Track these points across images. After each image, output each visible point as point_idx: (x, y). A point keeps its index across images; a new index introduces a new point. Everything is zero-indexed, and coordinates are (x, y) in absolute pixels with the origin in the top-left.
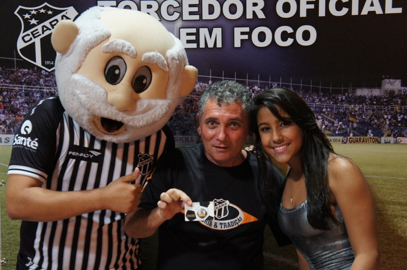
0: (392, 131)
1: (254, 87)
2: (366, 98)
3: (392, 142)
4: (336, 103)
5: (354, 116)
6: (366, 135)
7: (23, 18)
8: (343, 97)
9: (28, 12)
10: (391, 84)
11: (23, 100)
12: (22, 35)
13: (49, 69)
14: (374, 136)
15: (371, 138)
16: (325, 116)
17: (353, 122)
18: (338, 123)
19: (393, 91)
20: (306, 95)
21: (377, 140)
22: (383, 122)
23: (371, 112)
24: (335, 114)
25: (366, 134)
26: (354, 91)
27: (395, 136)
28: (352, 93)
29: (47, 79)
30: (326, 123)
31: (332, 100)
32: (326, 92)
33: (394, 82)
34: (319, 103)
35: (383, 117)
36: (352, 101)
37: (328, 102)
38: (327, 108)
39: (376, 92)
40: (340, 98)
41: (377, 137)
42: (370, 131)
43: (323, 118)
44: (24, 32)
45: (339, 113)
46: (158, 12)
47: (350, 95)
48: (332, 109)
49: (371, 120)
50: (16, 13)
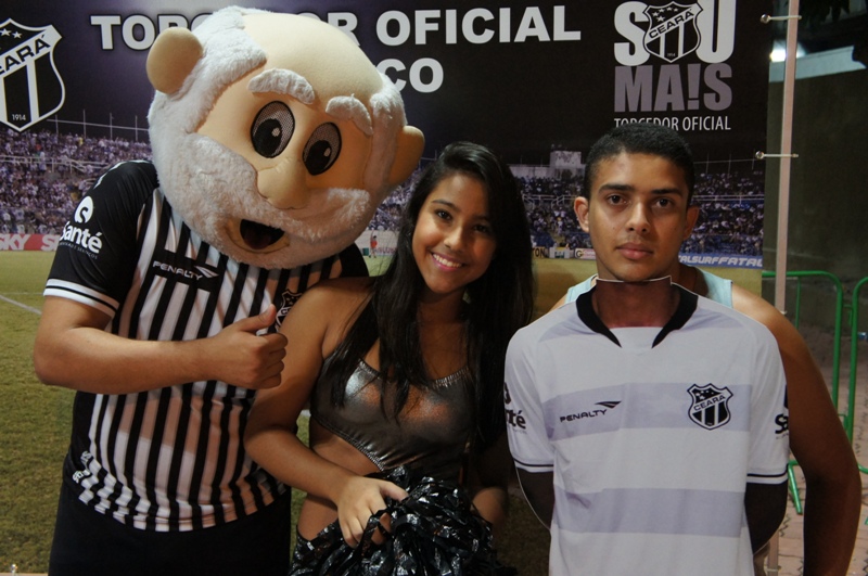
0: (567, 237)
2: (525, 182)
3: (567, 256)
10: (566, 159)
13: (20, 127)
14: (538, 245)
19: (569, 171)
21: (542, 252)
22: (552, 223)
23: (534, 206)
27: (572, 247)
29: (17, 143)
33: (570, 156)
35: (553, 215)
39: (541, 173)
41: (543, 248)
49: (533, 218)
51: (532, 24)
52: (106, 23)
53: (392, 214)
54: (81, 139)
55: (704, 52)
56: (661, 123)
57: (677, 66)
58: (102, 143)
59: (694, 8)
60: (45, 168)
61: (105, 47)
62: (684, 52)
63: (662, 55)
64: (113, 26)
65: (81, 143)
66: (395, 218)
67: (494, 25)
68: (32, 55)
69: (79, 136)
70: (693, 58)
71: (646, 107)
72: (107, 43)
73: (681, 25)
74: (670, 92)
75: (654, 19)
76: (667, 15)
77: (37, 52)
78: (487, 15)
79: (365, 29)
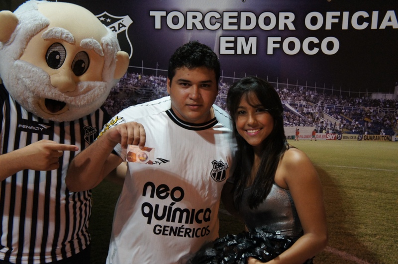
1: (283, 89)
2: (380, 102)
4: (353, 105)
5: (369, 117)
6: (379, 134)
8: (360, 100)
14: (386, 134)
15: (383, 137)
16: (344, 116)
17: (368, 122)
18: (355, 123)
20: (328, 97)
21: (388, 138)
22: (394, 123)
23: (384, 114)
24: (352, 114)
25: (379, 132)
26: (370, 95)
28: (368, 97)
30: (345, 122)
31: (350, 103)
32: (345, 96)
34: (339, 105)
35: (395, 119)
36: (368, 104)
37: (347, 104)
38: (345, 109)
39: (389, 97)
40: (357, 101)
41: (388, 136)
42: (382, 130)
43: (342, 118)
45: (356, 114)
46: (202, 22)
47: (367, 98)
48: (350, 110)
49: (384, 120)
51: (390, 20)
52: (158, 15)
53: (308, 118)
54: (140, 76)
58: (151, 78)
60: (119, 91)
61: (156, 27)
64: (162, 17)
65: (140, 78)
66: (310, 119)
67: (369, 20)
68: (116, 31)
69: (139, 74)
72: (158, 25)
77: (119, 29)
78: (365, 15)
79: (299, 22)
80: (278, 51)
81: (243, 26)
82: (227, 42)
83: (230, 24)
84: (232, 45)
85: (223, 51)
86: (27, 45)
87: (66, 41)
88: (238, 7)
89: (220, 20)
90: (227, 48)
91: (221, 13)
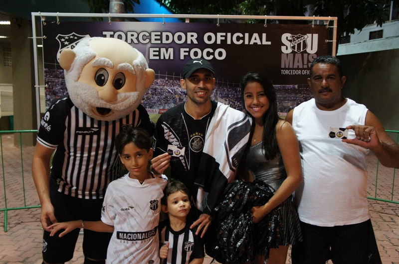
4: (236, 92)
7: (61, 41)
9: (64, 38)
11: (60, 87)
12: (60, 50)
16: (231, 99)
18: (237, 103)
20: (220, 87)
24: (236, 98)
30: (231, 103)
31: (234, 91)
32: (231, 86)
34: (227, 92)
37: (232, 91)
38: (231, 95)
40: (238, 89)
43: (229, 100)
44: (61, 48)
45: (238, 98)
46: (137, 38)
48: (234, 95)
50: (57, 38)
51: (256, 39)
52: (108, 34)
55: (308, 50)
56: (296, 72)
57: (301, 54)
59: (306, 36)
62: (303, 49)
63: (296, 50)
64: (110, 35)
67: (243, 38)
70: (305, 52)
71: (291, 67)
73: (302, 41)
74: (298, 62)
75: (294, 39)
76: (298, 38)
78: (241, 35)
79: (200, 38)
80: (187, 57)
81: (164, 41)
82: (154, 51)
83: (156, 40)
84: (157, 53)
85: (152, 57)
86: (82, 71)
87: (108, 67)
88: (161, 29)
89: (149, 37)
90: (154, 55)
91: (150, 32)
